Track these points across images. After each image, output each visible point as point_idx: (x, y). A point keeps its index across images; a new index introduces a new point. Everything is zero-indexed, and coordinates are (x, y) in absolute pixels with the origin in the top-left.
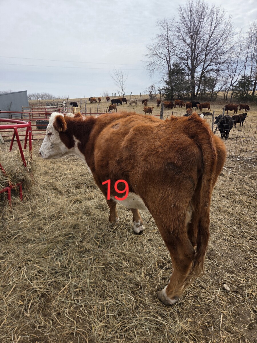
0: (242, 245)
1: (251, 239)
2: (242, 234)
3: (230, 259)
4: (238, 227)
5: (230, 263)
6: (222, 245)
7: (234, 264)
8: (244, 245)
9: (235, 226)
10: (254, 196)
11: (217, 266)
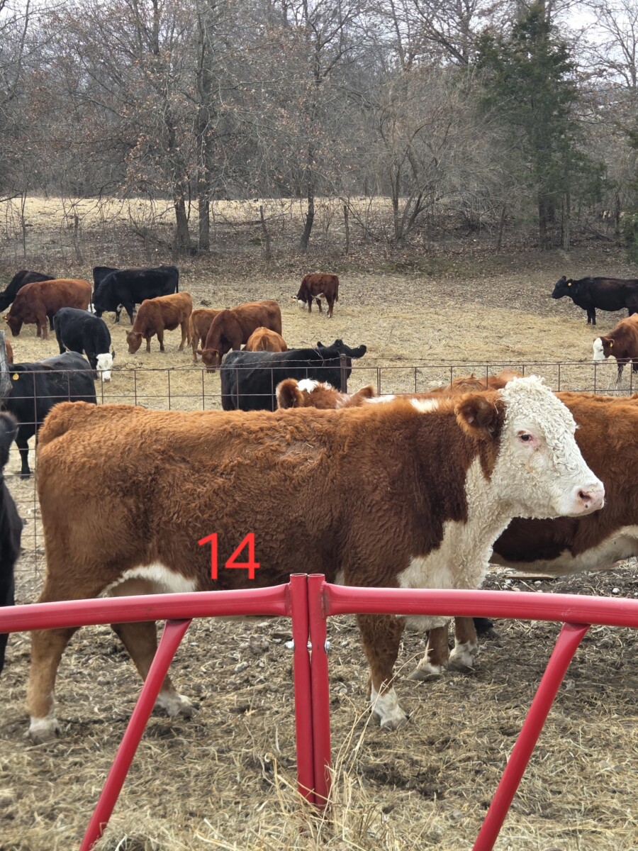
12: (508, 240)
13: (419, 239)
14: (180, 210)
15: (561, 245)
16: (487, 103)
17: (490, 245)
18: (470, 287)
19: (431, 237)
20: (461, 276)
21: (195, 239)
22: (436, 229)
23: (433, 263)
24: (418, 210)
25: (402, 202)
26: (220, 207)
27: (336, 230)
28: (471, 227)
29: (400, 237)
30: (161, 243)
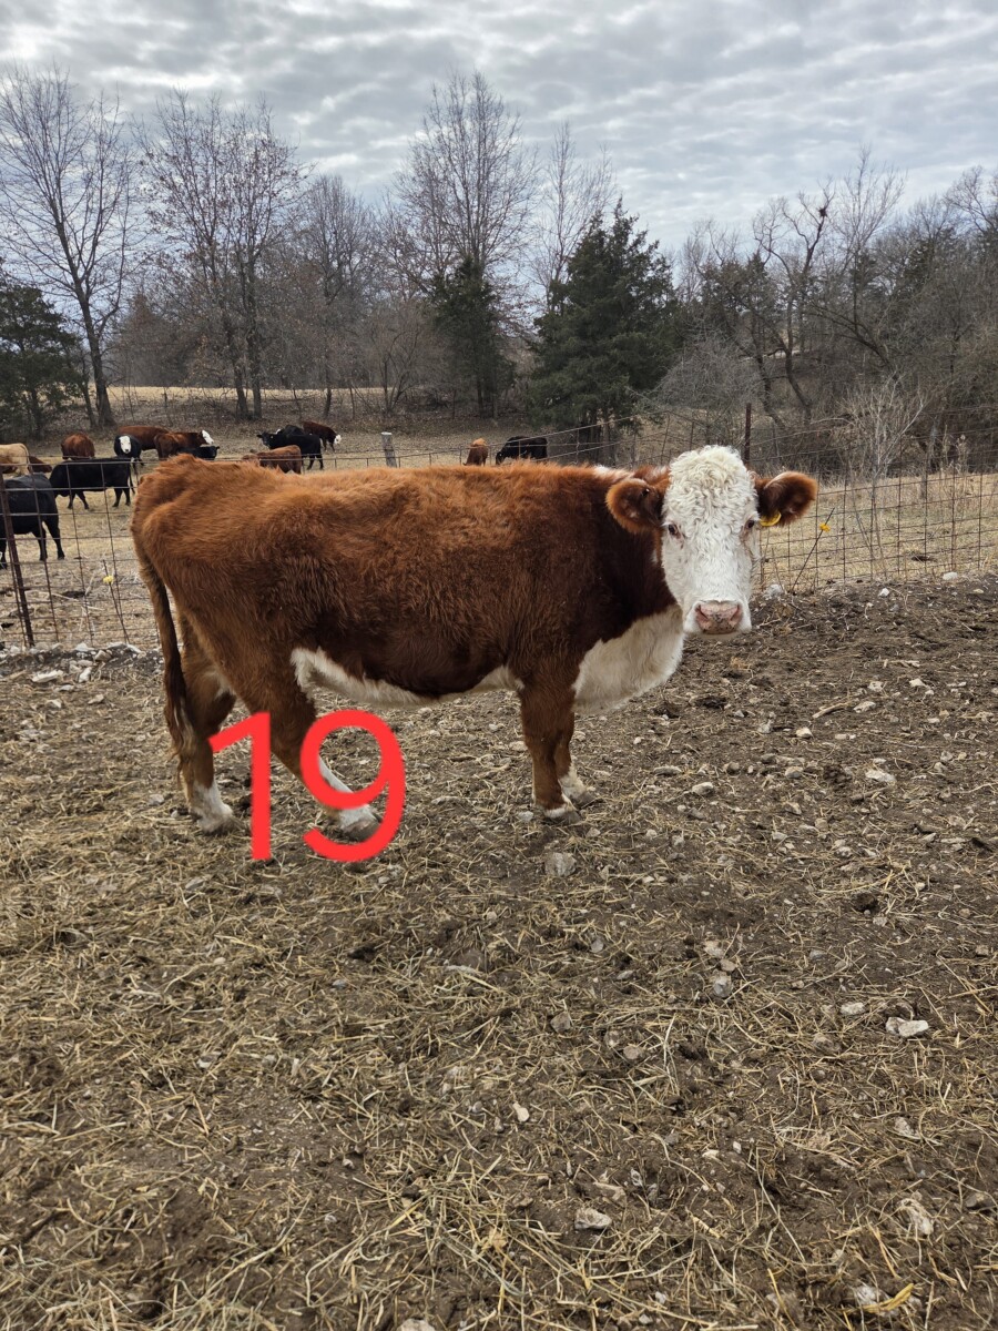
0: (241, 1048)
1: (240, 995)
2: (189, 996)
3: (273, 1168)
4: (147, 977)
5: (292, 1187)
6: (172, 1124)
7: (314, 1173)
8: (243, 1041)
9: (128, 981)
10: (76, 805)
11: (270, 1261)
12: (460, 412)
13: (403, 411)
14: (240, 393)
15: (492, 416)
16: (438, 320)
17: (448, 415)
18: (432, 442)
19: (408, 410)
20: (428, 435)
21: (252, 409)
22: (412, 405)
23: (410, 426)
24: (400, 393)
25: (390, 389)
26: (266, 393)
27: (348, 405)
28: (436, 404)
29: (389, 410)
30: (228, 412)
